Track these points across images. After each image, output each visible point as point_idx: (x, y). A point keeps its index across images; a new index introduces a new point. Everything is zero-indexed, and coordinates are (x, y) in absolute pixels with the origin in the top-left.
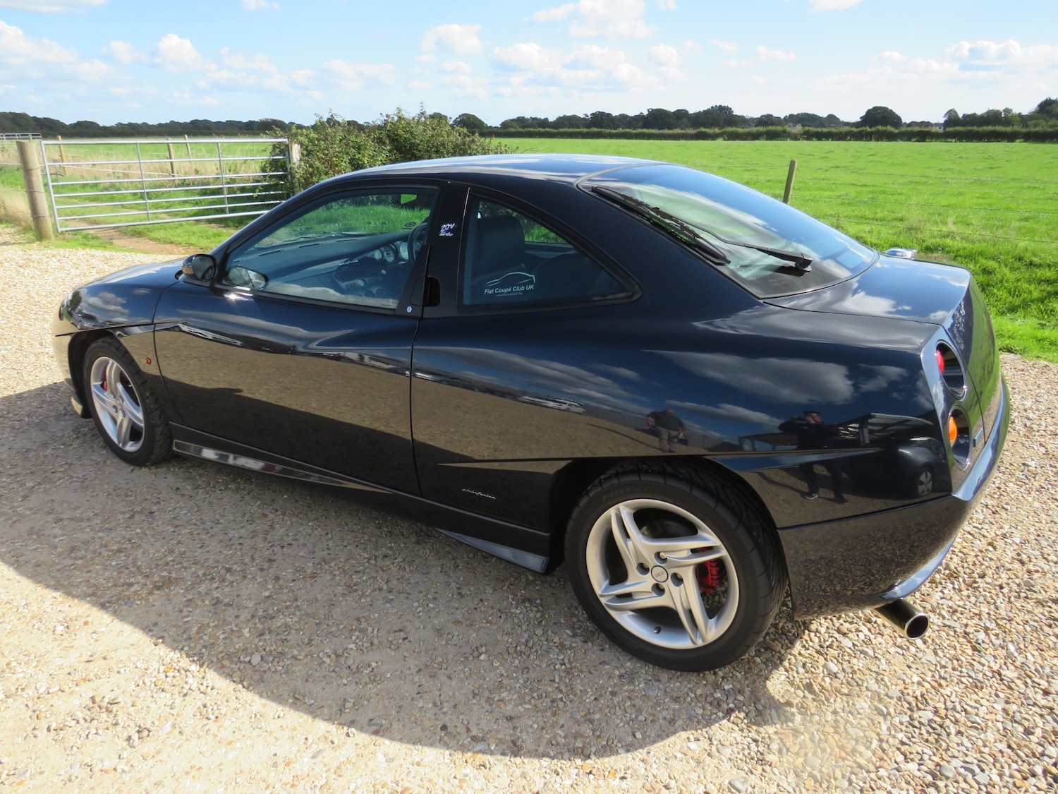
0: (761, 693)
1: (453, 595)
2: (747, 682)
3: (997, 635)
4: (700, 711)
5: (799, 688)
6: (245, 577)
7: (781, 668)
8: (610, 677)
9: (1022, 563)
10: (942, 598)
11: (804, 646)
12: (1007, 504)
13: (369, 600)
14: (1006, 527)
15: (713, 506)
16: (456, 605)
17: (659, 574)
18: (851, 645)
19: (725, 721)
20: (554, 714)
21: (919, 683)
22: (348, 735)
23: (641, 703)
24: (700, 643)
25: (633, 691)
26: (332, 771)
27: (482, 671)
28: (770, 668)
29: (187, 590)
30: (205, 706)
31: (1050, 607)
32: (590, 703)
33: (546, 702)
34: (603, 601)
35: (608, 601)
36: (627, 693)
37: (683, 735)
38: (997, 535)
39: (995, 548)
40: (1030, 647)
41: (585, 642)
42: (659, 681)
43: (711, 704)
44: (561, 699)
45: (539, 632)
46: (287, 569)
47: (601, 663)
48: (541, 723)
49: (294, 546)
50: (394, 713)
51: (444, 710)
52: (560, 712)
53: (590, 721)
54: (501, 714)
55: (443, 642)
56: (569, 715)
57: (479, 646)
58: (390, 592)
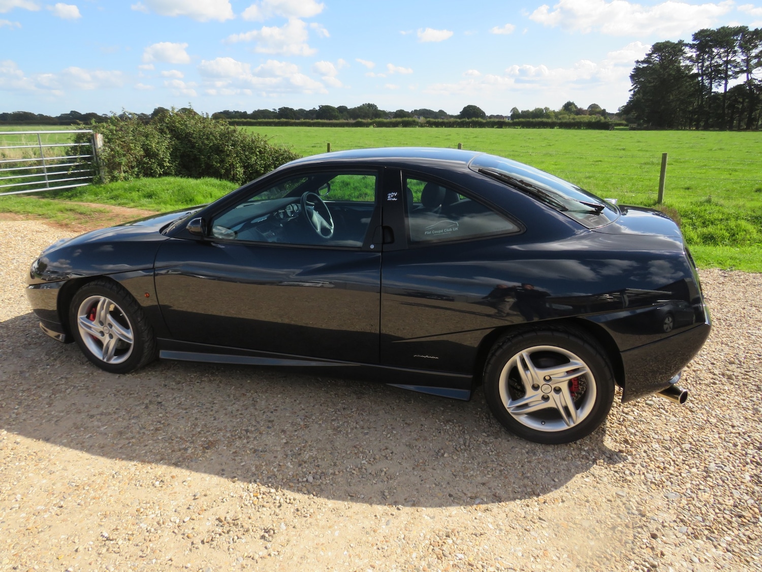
0: (604, 449)
1: (403, 425)
2: (594, 445)
3: (697, 403)
4: (580, 463)
5: (621, 443)
6: (261, 433)
7: (606, 435)
8: (522, 454)
11: (611, 423)
13: (353, 435)
16: (409, 430)
17: (547, 389)
18: (633, 419)
19: (595, 466)
20: (506, 478)
21: (675, 432)
22: (398, 509)
23: (546, 464)
24: (572, 425)
25: (538, 459)
26: (404, 529)
28: (601, 436)
29: (228, 446)
30: (298, 510)
32: (520, 469)
33: (497, 472)
34: (510, 411)
35: (513, 410)
36: (536, 461)
37: (579, 475)
40: (715, 407)
41: (496, 438)
42: (549, 451)
43: (582, 458)
44: (504, 469)
45: (467, 437)
46: (286, 425)
47: (512, 448)
48: (502, 483)
49: (279, 411)
50: (416, 493)
51: (444, 486)
52: (508, 476)
53: (526, 478)
54: (477, 483)
55: (417, 451)
56: (513, 476)
57: (438, 449)
58: (362, 428)
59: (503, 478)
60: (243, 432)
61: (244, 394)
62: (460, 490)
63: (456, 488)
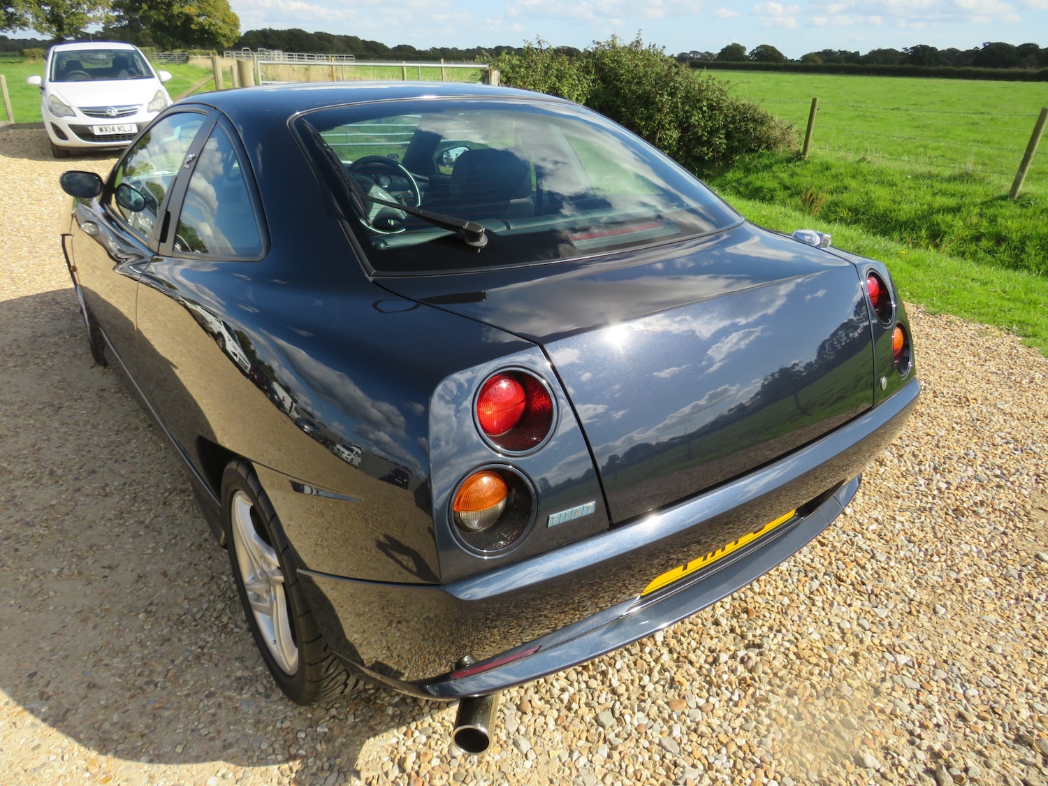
0: (348, 751)
1: (191, 546)
2: (350, 731)
4: (265, 746)
6: (57, 482)
8: (228, 676)
9: (877, 692)
10: (698, 707)
12: (944, 606)
13: (122, 530)
14: (907, 636)
16: (184, 556)
23: (224, 714)
25: (230, 698)
27: (128, 630)
28: (393, 724)
31: (844, 767)
32: (180, 696)
33: (141, 681)
36: (222, 699)
37: (219, 765)
38: (881, 645)
39: (856, 661)
42: (268, 697)
44: (156, 685)
45: (220, 606)
46: (95, 483)
47: (237, 659)
48: (112, 701)
49: (127, 463)
50: (15, 645)
51: (53, 658)
52: (141, 696)
53: (154, 715)
54: (90, 679)
55: (129, 591)
56: (144, 702)
57: (155, 603)
58: (147, 527)
59: (129, 694)
60: (46, 473)
61: (137, 428)
62: (54, 676)
63: (58, 669)
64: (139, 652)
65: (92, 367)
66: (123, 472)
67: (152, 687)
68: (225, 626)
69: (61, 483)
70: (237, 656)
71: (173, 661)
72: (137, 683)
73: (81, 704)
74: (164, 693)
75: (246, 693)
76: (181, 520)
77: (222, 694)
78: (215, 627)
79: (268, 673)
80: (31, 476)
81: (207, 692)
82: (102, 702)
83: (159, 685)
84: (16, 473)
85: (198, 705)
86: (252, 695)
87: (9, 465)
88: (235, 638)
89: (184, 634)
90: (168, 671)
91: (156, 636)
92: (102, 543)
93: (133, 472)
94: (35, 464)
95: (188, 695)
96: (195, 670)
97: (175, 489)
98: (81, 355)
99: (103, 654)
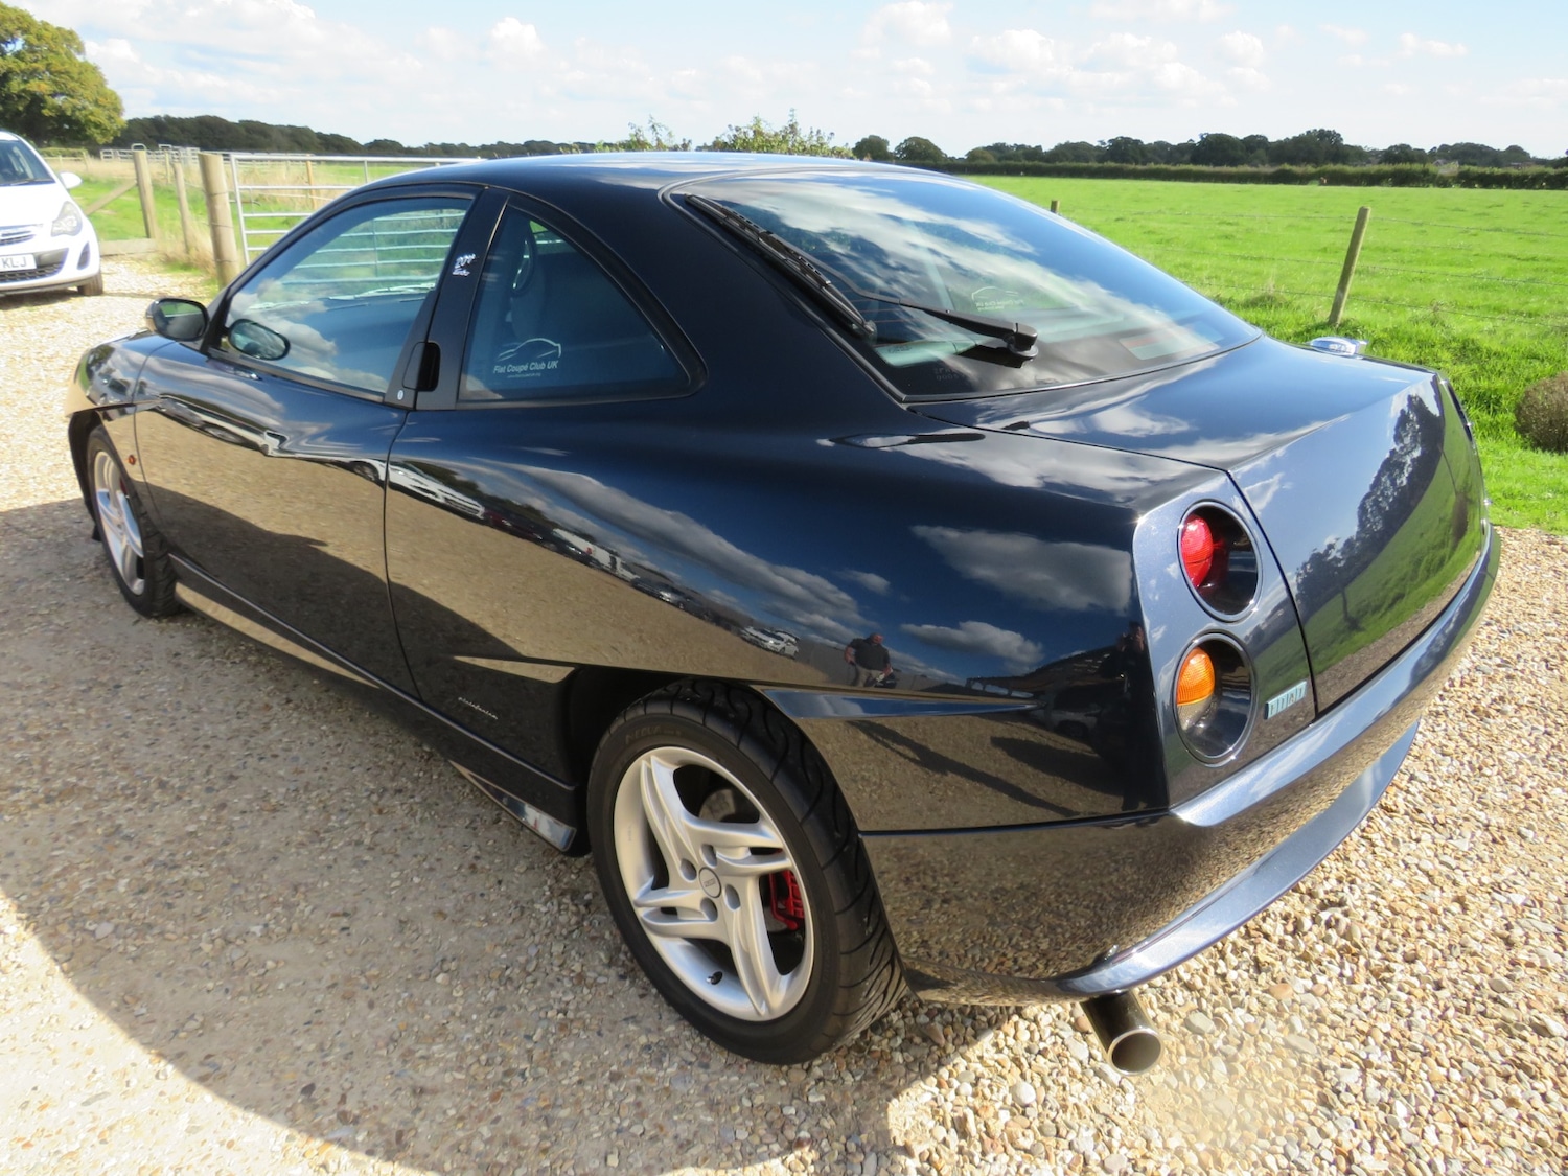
0: (871, 1121)
1: (460, 867)
2: (857, 1095)
3: (1382, 1080)
4: (742, 1135)
5: (943, 1123)
6: (179, 798)
7: (932, 1080)
8: (627, 1046)
9: (1509, 943)
10: (1308, 991)
11: (996, 1045)
12: (1530, 827)
13: (331, 858)
14: (1507, 871)
15: (769, 776)
17: (709, 882)
18: (1084, 1057)
19: (778, 1161)
20: (495, 1097)
21: (1178, 1152)
22: (158, 1075)
23: (652, 1101)
24: (764, 1013)
25: (651, 1077)
26: (98, 1132)
27: (428, 1002)
28: (913, 1075)
29: (85, 808)
31: (1525, 1040)
32: (568, 1086)
33: (495, 1073)
34: (641, 913)
35: (648, 915)
36: (638, 1081)
38: (1482, 885)
39: (1465, 909)
40: (1441, 1115)
41: (623, 977)
42: (706, 1066)
43: (771, 1124)
44: (522, 1074)
45: (557, 949)
46: (246, 793)
47: (626, 1020)
48: (464, 1109)
49: (279, 759)
50: (250, 1050)
51: (328, 1059)
52: (508, 1094)
53: (546, 1118)
54: (410, 1082)
55: (397, 944)
56: (518, 1102)
57: (449, 958)
58: (370, 849)
59: (487, 1094)
60: (153, 785)
61: (268, 707)
62: (347, 1085)
63: (347, 1075)
64: (467, 1031)
65: (137, 622)
66: (282, 773)
67: (519, 1080)
68: (581, 977)
69: (187, 798)
70: (624, 1016)
71: (529, 1037)
72: (489, 1077)
73: (417, 1121)
74: (542, 1085)
75: (669, 1067)
76: (420, 833)
77: (632, 1072)
78: (566, 980)
79: (687, 1033)
80: (128, 792)
81: (608, 1074)
82: (452, 1112)
83: (527, 1074)
84: (100, 790)
85: (605, 1094)
86: (681, 1068)
87: (81, 779)
88: (606, 990)
89: (521, 996)
90: (529, 1051)
91: (479, 1005)
92: (310, 881)
93: (298, 772)
94: (125, 774)
95: (580, 1082)
96: (571, 1045)
97: (385, 790)
98: (107, 606)
99: (409, 1042)
